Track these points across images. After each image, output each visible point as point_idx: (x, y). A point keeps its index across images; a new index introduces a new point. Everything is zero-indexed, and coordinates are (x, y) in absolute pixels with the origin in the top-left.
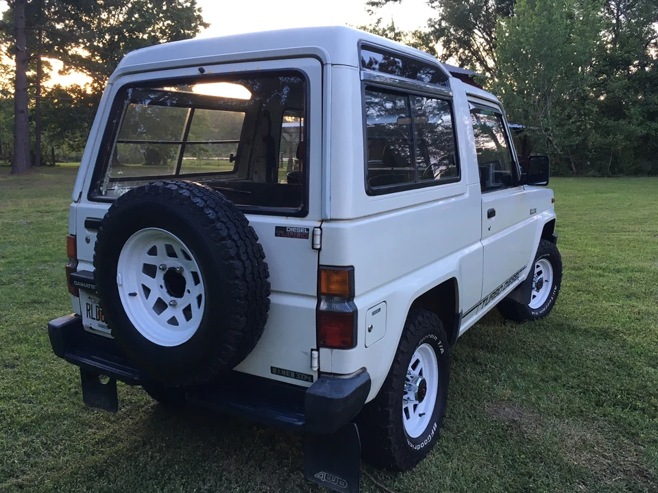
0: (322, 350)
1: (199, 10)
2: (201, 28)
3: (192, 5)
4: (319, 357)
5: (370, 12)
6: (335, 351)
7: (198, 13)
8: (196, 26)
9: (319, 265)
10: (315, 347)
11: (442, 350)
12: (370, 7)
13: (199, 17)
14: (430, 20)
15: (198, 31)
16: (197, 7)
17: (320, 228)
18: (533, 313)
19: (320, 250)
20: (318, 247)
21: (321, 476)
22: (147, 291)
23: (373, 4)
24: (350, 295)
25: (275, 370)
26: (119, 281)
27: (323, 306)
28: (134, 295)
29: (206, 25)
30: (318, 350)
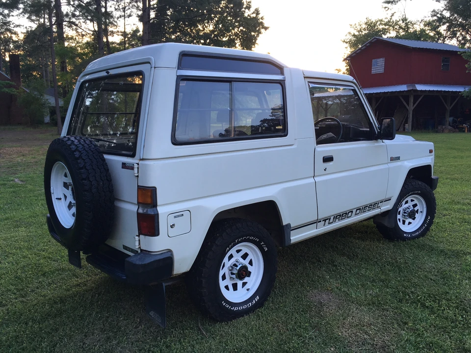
0: (141, 236)
1: (262, 18)
2: (263, 30)
3: (256, 15)
4: (139, 240)
5: (387, 9)
6: (146, 237)
7: (261, 20)
8: (259, 30)
9: (138, 186)
10: (138, 235)
11: (266, 249)
12: (386, 5)
13: (262, 23)
14: (434, 11)
15: (260, 33)
16: (260, 16)
17: (138, 164)
18: (405, 235)
19: (138, 176)
20: (136, 175)
21: (152, 313)
22: (65, 197)
23: (388, 2)
24: (154, 205)
25: (125, 248)
26: (52, 191)
27: (141, 211)
28: (60, 199)
29: (266, 28)
30: (139, 236)
